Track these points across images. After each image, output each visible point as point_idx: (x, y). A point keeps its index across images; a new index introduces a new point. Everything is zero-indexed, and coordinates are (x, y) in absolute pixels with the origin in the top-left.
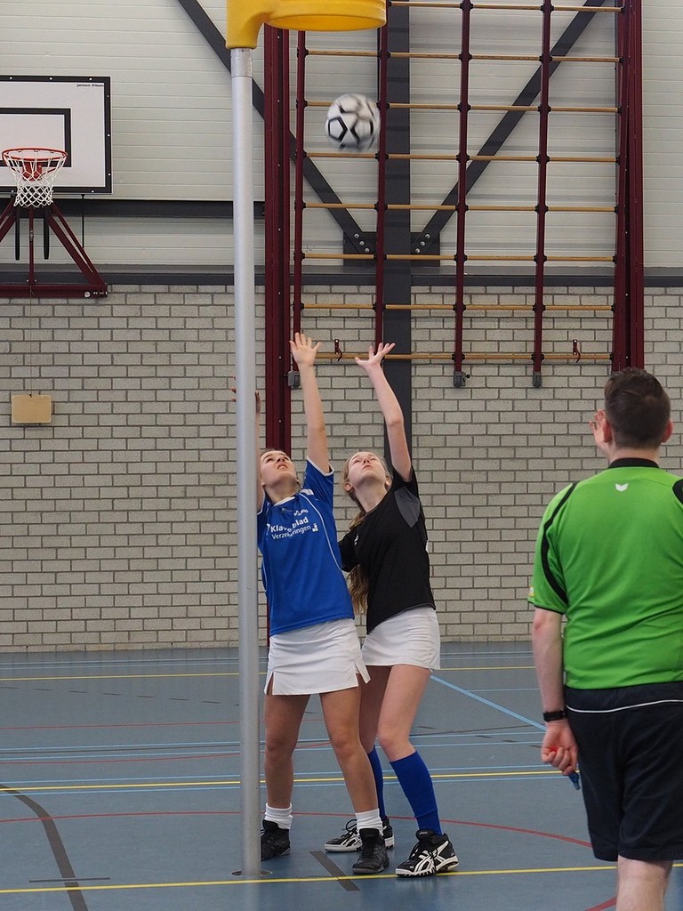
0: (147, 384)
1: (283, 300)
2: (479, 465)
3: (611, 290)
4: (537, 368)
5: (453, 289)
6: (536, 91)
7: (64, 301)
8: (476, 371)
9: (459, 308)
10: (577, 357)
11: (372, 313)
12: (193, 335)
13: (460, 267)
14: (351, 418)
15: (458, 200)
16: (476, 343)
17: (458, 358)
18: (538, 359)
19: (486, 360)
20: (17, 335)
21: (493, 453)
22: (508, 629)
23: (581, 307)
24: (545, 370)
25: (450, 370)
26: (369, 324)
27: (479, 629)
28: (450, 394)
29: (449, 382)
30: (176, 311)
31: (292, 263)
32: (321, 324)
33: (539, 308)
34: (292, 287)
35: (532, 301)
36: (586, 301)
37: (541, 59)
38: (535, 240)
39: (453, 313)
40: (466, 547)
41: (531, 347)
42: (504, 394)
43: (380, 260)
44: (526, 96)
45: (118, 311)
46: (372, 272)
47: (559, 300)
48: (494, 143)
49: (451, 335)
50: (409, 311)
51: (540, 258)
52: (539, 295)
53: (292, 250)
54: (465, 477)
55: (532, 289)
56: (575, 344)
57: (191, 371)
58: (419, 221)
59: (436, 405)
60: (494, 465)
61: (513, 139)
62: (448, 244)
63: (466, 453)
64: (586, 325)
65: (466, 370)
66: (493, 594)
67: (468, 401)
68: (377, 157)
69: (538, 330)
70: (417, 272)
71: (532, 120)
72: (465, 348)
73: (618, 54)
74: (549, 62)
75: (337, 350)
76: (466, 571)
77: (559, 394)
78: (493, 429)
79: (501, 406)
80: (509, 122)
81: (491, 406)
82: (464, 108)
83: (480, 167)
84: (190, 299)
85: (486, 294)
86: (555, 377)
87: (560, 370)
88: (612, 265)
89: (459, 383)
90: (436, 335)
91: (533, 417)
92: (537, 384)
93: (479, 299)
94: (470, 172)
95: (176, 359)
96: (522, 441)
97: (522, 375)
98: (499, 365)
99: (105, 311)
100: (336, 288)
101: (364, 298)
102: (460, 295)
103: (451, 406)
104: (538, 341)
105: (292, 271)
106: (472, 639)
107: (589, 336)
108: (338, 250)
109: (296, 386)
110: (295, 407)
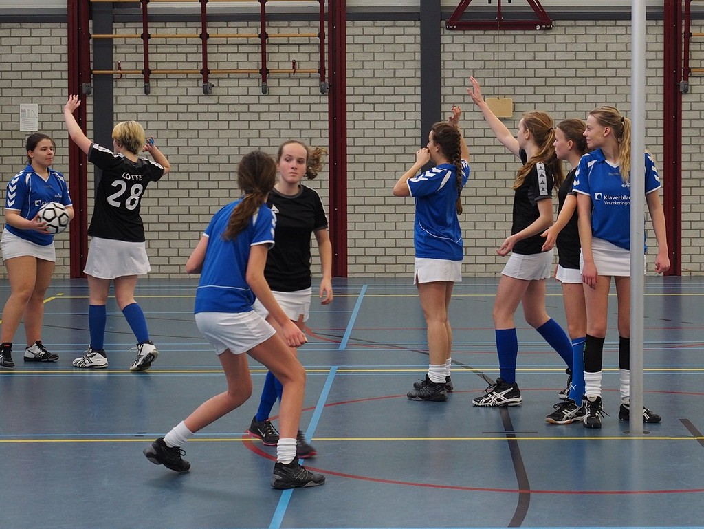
0: (579, 90)
1: (677, 30)
7: (522, 32)
12: (612, 56)
20: (490, 56)
30: (600, 38)
31: (683, 4)
34: (684, 21)
45: (560, 39)
57: (611, 81)
84: (611, 31)
95: (600, 73)
99: (550, 39)
105: (683, 10)
109: (686, 92)
110: (685, 107)
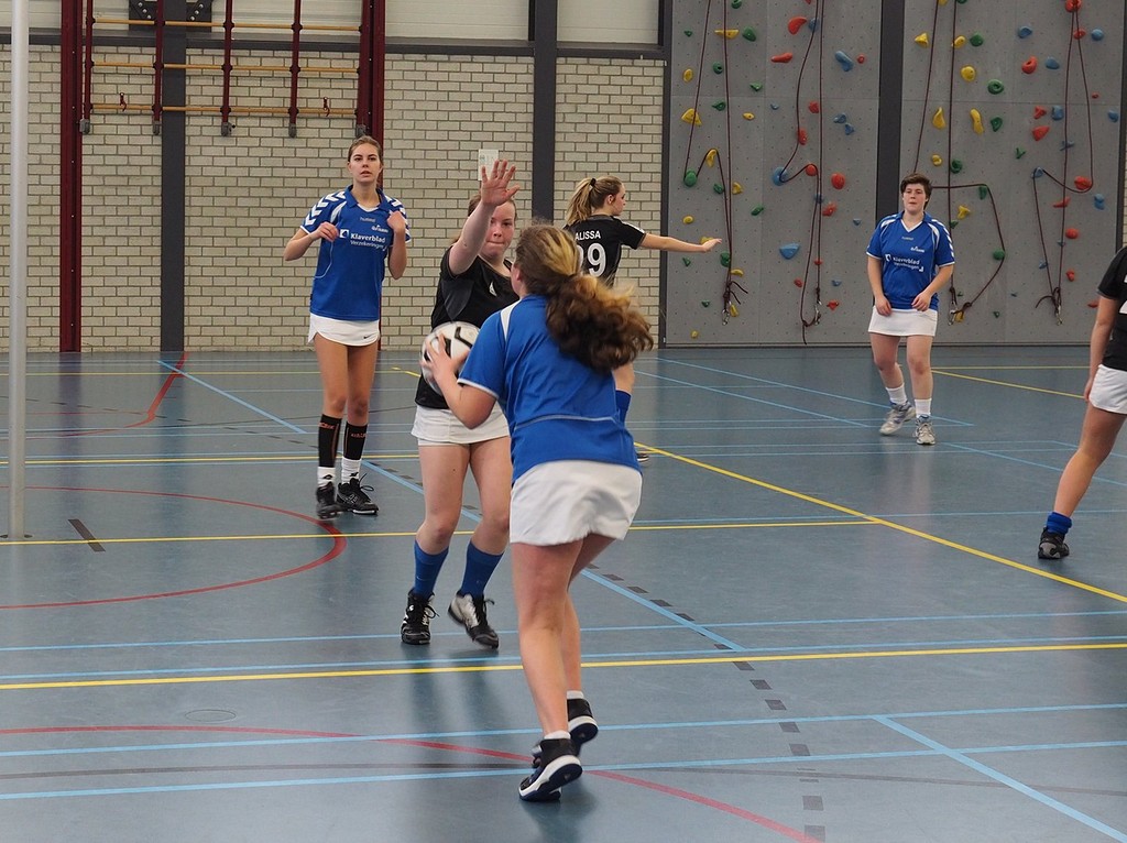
1: (77, 57)
2: (242, 202)
3: (357, 55)
4: (293, 121)
5: (222, 52)
8: (240, 122)
9: (227, 68)
10: (327, 112)
11: (153, 71)
13: (228, 33)
14: (134, 161)
16: (241, 97)
17: (225, 111)
18: (293, 112)
19: (249, 113)
22: (265, 341)
23: (331, 69)
24: (300, 123)
25: (218, 121)
26: (150, 80)
27: (240, 341)
28: (218, 141)
29: (218, 131)
31: (84, 26)
32: (109, 79)
33: (295, 69)
34: (84, 47)
35: (289, 63)
36: (336, 64)
38: (293, 12)
39: (222, 72)
40: (230, 272)
41: (288, 104)
43: (159, 24)
46: (152, 35)
47: (313, 63)
49: (220, 91)
50: (184, 69)
51: (297, 27)
52: (295, 59)
53: (85, 16)
54: (231, 212)
55: (290, 54)
56: (325, 101)
59: (206, 151)
60: (255, 202)
62: (219, 14)
63: (231, 192)
64: (334, 85)
65: (232, 121)
66: (253, 311)
67: (234, 148)
69: (294, 88)
70: (190, 37)
72: (232, 102)
75: (122, 102)
76: (229, 291)
77: (312, 143)
78: (254, 172)
79: (261, 152)
81: (253, 152)
85: (250, 56)
86: (307, 128)
87: (311, 123)
88: (359, 34)
89: (226, 132)
90: (206, 91)
91: (288, 162)
92: (293, 135)
93: (244, 61)
96: (279, 182)
97: (280, 126)
98: (260, 118)
100: (122, 49)
101: (146, 58)
102: (227, 57)
103: (220, 151)
104: (294, 98)
105: (84, 34)
106: (234, 349)
107: (338, 94)
108: (124, 17)
109: (87, 132)
110: (85, 150)
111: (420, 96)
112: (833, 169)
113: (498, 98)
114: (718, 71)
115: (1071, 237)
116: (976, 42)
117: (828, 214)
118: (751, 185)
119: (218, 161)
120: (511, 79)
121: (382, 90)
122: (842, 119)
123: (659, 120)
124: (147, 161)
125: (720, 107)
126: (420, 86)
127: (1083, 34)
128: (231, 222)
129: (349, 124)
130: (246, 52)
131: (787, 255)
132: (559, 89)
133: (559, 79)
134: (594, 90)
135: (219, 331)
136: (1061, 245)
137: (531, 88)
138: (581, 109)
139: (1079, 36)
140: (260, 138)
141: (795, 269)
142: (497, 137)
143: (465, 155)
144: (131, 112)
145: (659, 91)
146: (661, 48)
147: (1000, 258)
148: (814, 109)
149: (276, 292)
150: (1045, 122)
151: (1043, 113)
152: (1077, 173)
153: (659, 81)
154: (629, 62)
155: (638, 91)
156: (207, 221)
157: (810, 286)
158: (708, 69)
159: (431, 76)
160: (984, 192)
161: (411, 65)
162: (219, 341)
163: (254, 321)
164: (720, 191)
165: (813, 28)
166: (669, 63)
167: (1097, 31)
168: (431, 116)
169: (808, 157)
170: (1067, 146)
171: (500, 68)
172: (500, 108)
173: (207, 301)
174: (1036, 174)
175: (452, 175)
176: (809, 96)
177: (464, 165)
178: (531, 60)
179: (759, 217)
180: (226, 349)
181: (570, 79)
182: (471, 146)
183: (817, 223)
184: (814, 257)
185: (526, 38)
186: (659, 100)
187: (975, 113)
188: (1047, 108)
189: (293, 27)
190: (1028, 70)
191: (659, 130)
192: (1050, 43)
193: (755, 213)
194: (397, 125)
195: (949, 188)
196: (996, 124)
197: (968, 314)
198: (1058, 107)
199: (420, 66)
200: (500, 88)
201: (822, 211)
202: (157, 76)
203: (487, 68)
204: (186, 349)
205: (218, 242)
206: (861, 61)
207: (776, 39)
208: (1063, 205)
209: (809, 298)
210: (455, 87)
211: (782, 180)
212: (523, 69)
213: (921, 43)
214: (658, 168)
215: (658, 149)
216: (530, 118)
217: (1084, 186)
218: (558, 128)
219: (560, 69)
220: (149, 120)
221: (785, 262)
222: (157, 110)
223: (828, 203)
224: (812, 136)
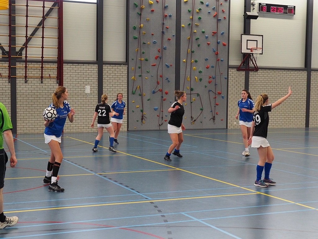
3: (57, 64)
4: (42, 79)
5: (25, 63)
6: (42, 23)
8: (29, 80)
9: (26, 67)
10: (50, 77)
11: (8, 68)
13: (26, 59)
14: (4, 89)
15: (26, 45)
16: (29, 74)
17: (26, 77)
18: (42, 77)
19: (31, 78)
21: (33, 96)
22: (36, 131)
23: (51, 67)
24: (43, 80)
25: (24, 79)
26: (7, 70)
27: (30, 131)
28: (24, 84)
29: (24, 82)
33: (42, 67)
35: (41, 66)
36: (52, 66)
37: (42, 17)
38: (41, 54)
39: (25, 68)
40: (27, 115)
41: (41, 75)
42: (35, 84)
43: (9, 57)
44: (39, 25)
46: (8, 59)
47: (46, 66)
48: (33, 34)
49: (24, 72)
50: (16, 67)
51: (42, 57)
52: (42, 65)
54: (27, 101)
55: (41, 64)
56: (49, 75)
58: (18, 49)
59: (21, 86)
60: (33, 99)
61: (37, 33)
62: (24, 54)
63: (27, 96)
64: (52, 71)
65: (27, 79)
66: (33, 124)
67: (28, 86)
68: (9, 36)
69: (42, 72)
70: (17, 59)
71: (41, 29)
72: (27, 75)
73: (58, 17)
74: (44, 18)
75: (1, 75)
76: (28, 119)
77: (46, 85)
78: (33, 91)
79: (35, 87)
80: (36, 30)
81: (33, 87)
82: (27, 26)
83: (30, 39)
85: (31, 64)
87: (46, 80)
88: (57, 59)
89: (26, 82)
90: (21, 72)
91: (41, 89)
92: (42, 83)
93: (30, 65)
94: (28, 40)
96: (39, 94)
97: (39, 81)
98: (34, 79)
100: (1, 63)
101: (6, 65)
102: (26, 64)
103: (24, 87)
106: (29, 133)
107: (52, 73)
108: (1, 55)
111: (72, 73)
112: (165, 90)
113: (90, 74)
114: (139, 68)
115: (217, 105)
116: (196, 61)
117: (164, 100)
118: (147, 94)
119: (24, 89)
120: (93, 69)
121: (63, 72)
122: (167, 79)
123: (126, 79)
124: (7, 89)
125: (140, 76)
126: (72, 71)
127: (219, 60)
128: (28, 103)
129: (55, 80)
130: (30, 63)
131: (155, 110)
132: (104, 72)
133: (104, 70)
134: (112, 72)
135: (25, 129)
136: (215, 107)
137: (97, 72)
138: (109, 76)
139: (218, 60)
140: (34, 83)
141: (157, 113)
142: (90, 83)
143: (82, 87)
144: (3, 77)
145: (126, 72)
146: (127, 63)
147: (202, 110)
148: (161, 76)
149: (38, 119)
150: (211, 79)
151: (211, 77)
152: (218, 91)
153: (126, 70)
154: (119, 66)
155: (121, 72)
156: (22, 103)
157: (161, 116)
158: (137, 67)
159: (74, 69)
160: (198, 95)
161: (69, 66)
162: (25, 131)
163: (34, 126)
164: (140, 95)
165: (160, 58)
166: (129, 66)
167: (222, 59)
168: (74, 78)
169: (160, 87)
170: (216, 85)
171: (90, 67)
172: (90, 76)
173: (22, 122)
174: (209, 91)
175: (79, 92)
176: (160, 73)
177: (82, 90)
178: (97, 65)
179: (149, 101)
180: (27, 133)
181: (106, 70)
182: (84, 85)
183: (162, 102)
184: (161, 110)
185: (96, 60)
186: (126, 75)
187: (196, 77)
188: (211, 76)
189: (41, 57)
190: (207, 68)
191: (126, 81)
192: (212, 62)
193: (148, 100)
194: (66, 80)
195: (191, 94)
196: (201, 80)
197: (195, 122)
198: (214, 76)
199: (71, 66)
200: (90, 72)
201: (163, 99)
202: (9, 69)
203: (87, 67)
204: (17, 133)
205: (24, 108)
206: (171, 66)
207: (152, 61)
208: (215, 98)
209: (161, 119)
210: (80, 71)
211: (154, 92)
212: (95, 68)
213: (184, 62)
214: (126, 90)
215: (126, 86)
216: (97, 79)
217: (220, 94)
218: (103, 81)
219: (104, 67)
220: (7, 79)
221: (155, 111)
222: (9, 77)
223: (164, 98)
224: (161, 83)
